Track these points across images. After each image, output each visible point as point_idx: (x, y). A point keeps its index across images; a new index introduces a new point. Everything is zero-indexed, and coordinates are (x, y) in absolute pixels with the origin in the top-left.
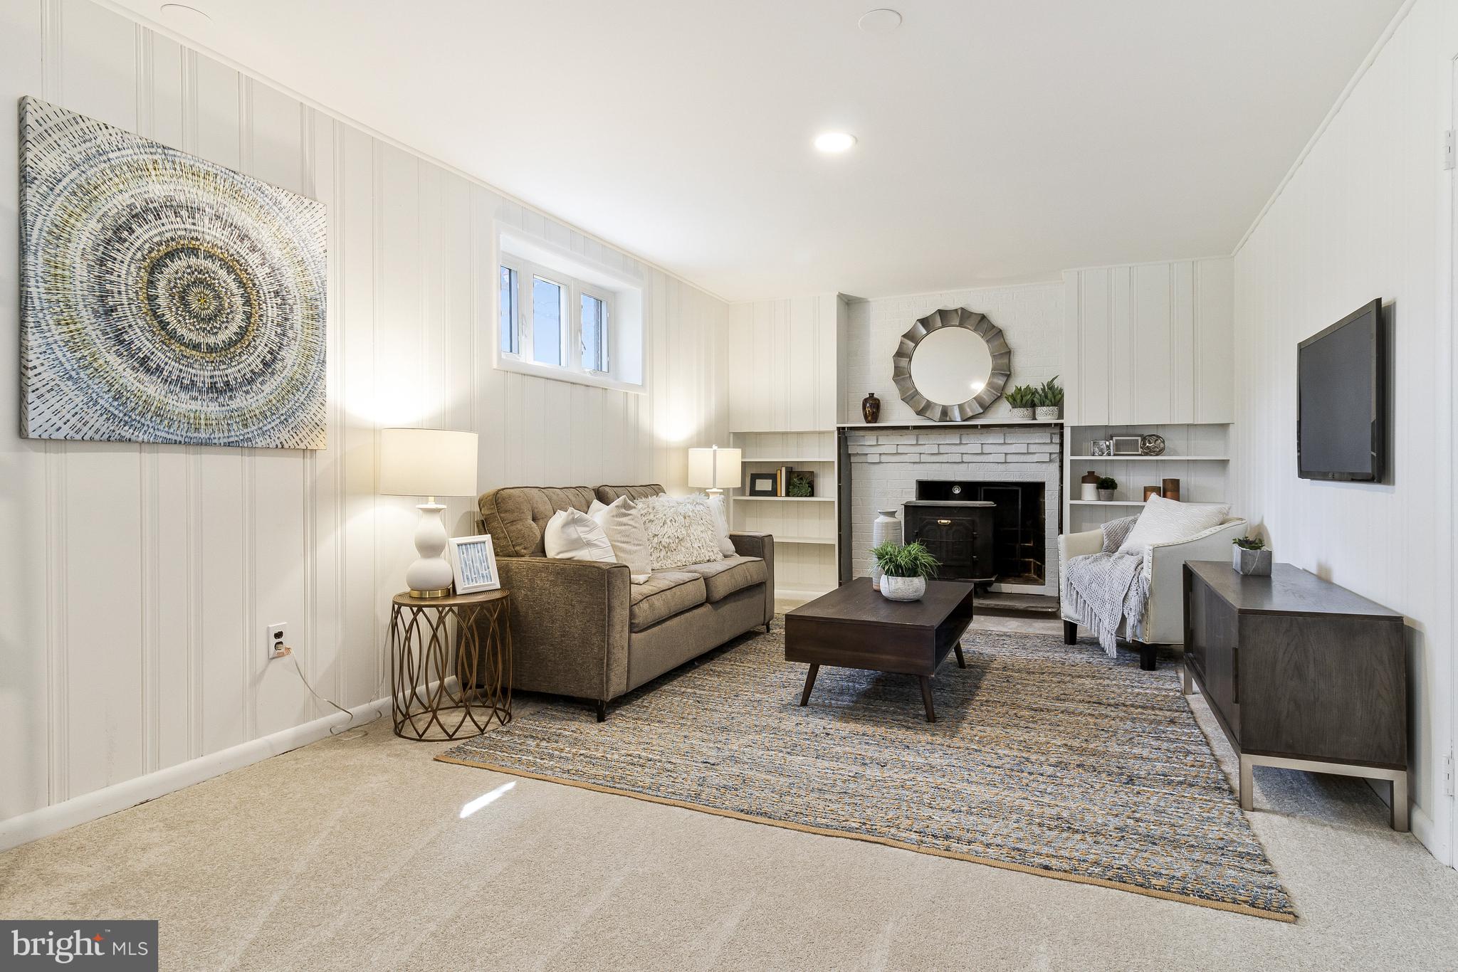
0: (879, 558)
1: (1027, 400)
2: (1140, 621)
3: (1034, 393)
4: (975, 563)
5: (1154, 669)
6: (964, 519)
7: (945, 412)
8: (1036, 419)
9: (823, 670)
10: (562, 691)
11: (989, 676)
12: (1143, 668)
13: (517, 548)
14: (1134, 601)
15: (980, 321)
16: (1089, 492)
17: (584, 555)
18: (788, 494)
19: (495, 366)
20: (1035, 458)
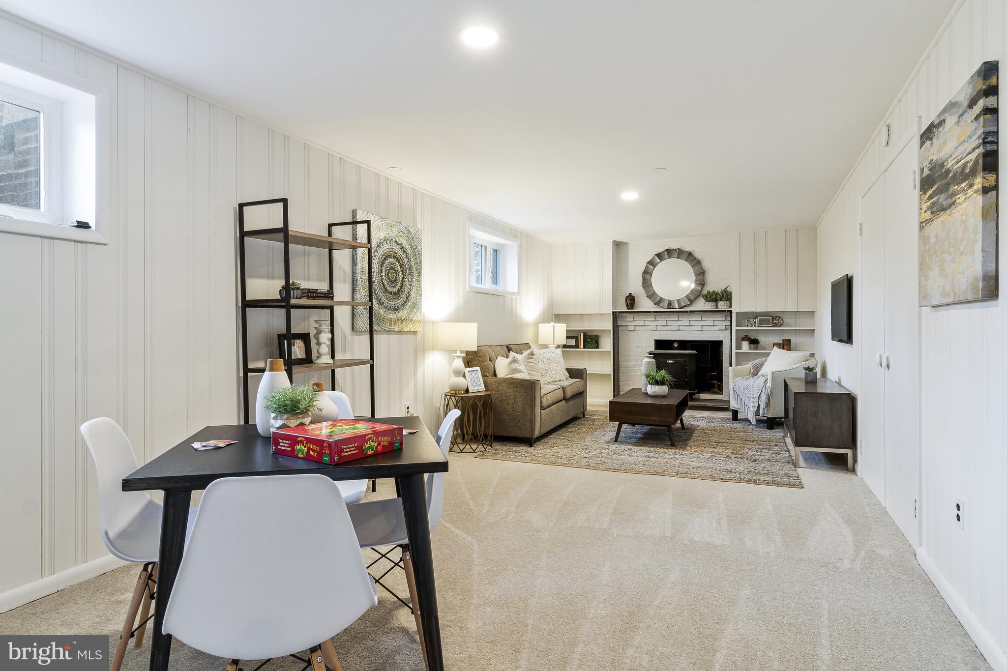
0: (647, 377)
1: (713, 298)
2: (766, 407)
3: (717, 294)
4: (686, 382)
5: (773, 429)
6: (680, 360)
7: (670, 303)
8: (718, 308)
9: (624, 426)
10: (513, 434)
11: (696, 432)
12: (768, 429)
13: (485, 373)
14: (764, 397)
15: (688, 256)
16: (745, 346)
17: (518, 376)
18: (584, 347)
19: (468, 290)
20: (717, 328)
